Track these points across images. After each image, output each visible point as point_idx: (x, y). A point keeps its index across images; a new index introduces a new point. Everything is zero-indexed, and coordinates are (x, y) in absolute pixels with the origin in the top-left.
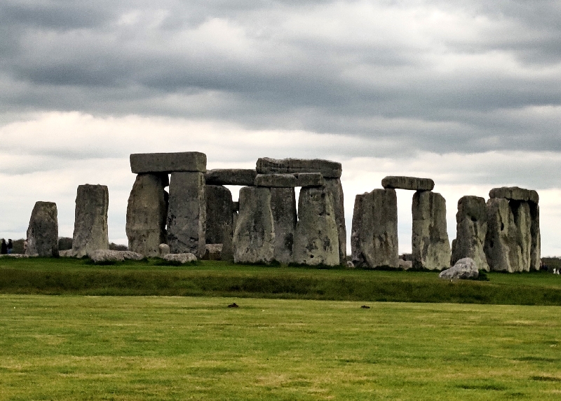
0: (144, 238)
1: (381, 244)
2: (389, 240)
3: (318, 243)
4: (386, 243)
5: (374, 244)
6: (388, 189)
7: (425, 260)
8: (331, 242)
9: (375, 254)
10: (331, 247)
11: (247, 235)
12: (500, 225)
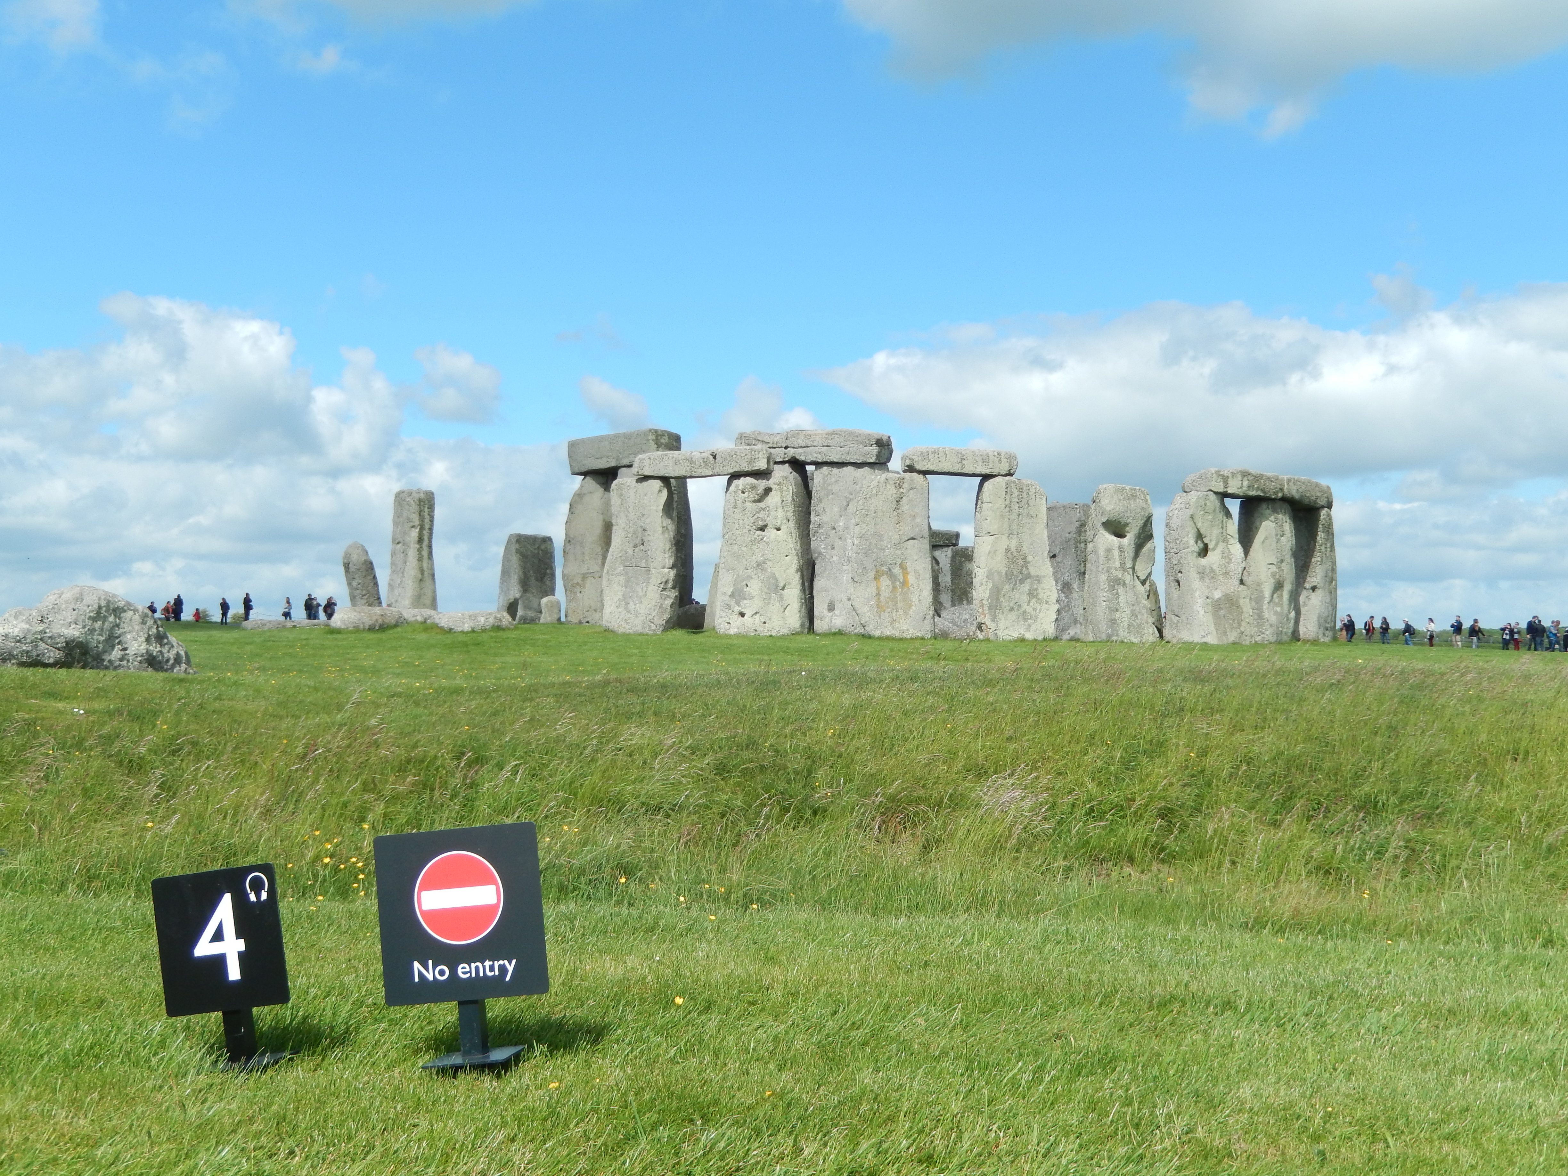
0: (578, 589)
1: (894, 588)
2: (911, 579)
3: (755, 587)
4: (904, 583)
5: (878, 588)
7: (994, 619)
8: (782, 583)
9: (880, 608)
10: (781, 596)
11: (620, 574)
12: (1195, 548)
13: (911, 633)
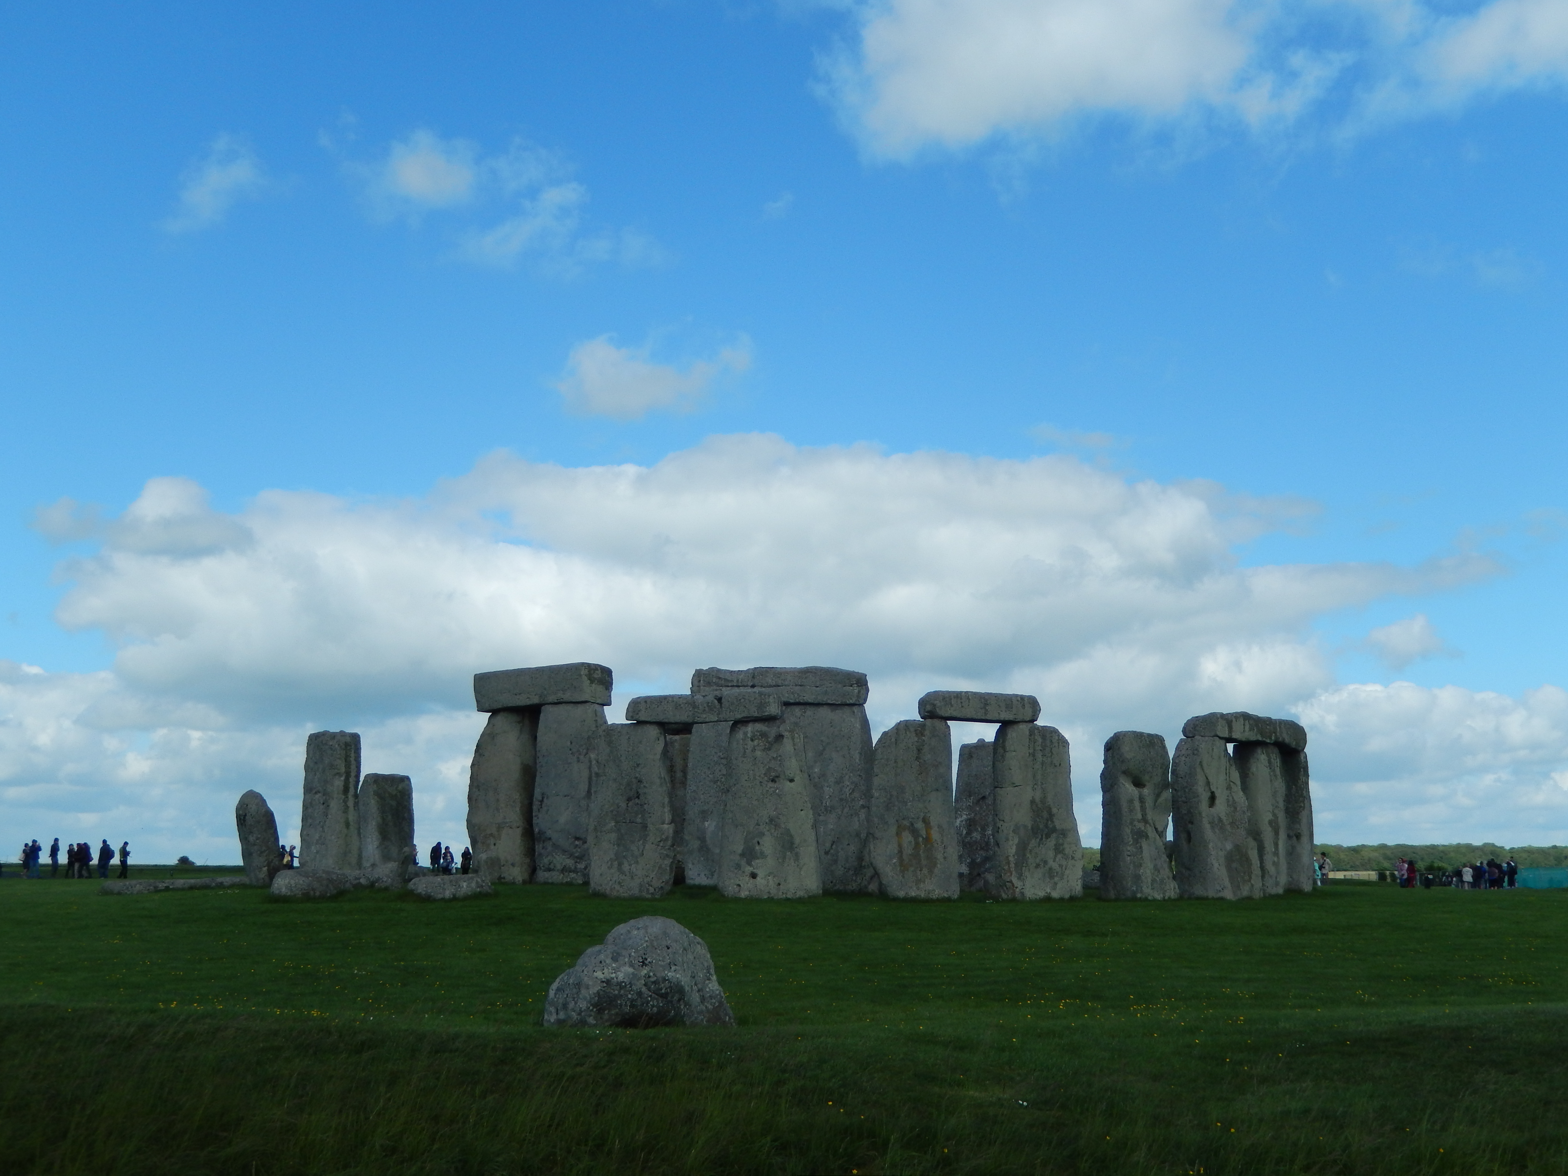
0: (492, 841)
1: (917, 844)
2: (935, 835)
3: (768, 845)
4: (927, 839)
5: (900, 846)
6: (929, 722)
7: (1020, 877)
8: (797, 841)
9: (903, 867)
10: (797, 854)
11: (611, 831)
12: (1205, 796)
13: (938, 893)
